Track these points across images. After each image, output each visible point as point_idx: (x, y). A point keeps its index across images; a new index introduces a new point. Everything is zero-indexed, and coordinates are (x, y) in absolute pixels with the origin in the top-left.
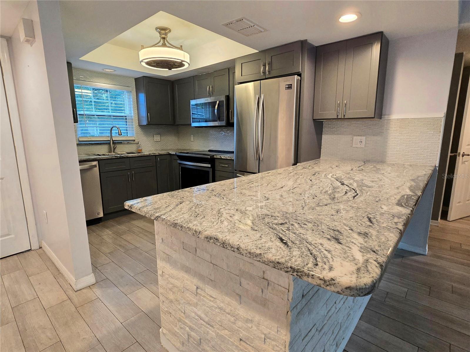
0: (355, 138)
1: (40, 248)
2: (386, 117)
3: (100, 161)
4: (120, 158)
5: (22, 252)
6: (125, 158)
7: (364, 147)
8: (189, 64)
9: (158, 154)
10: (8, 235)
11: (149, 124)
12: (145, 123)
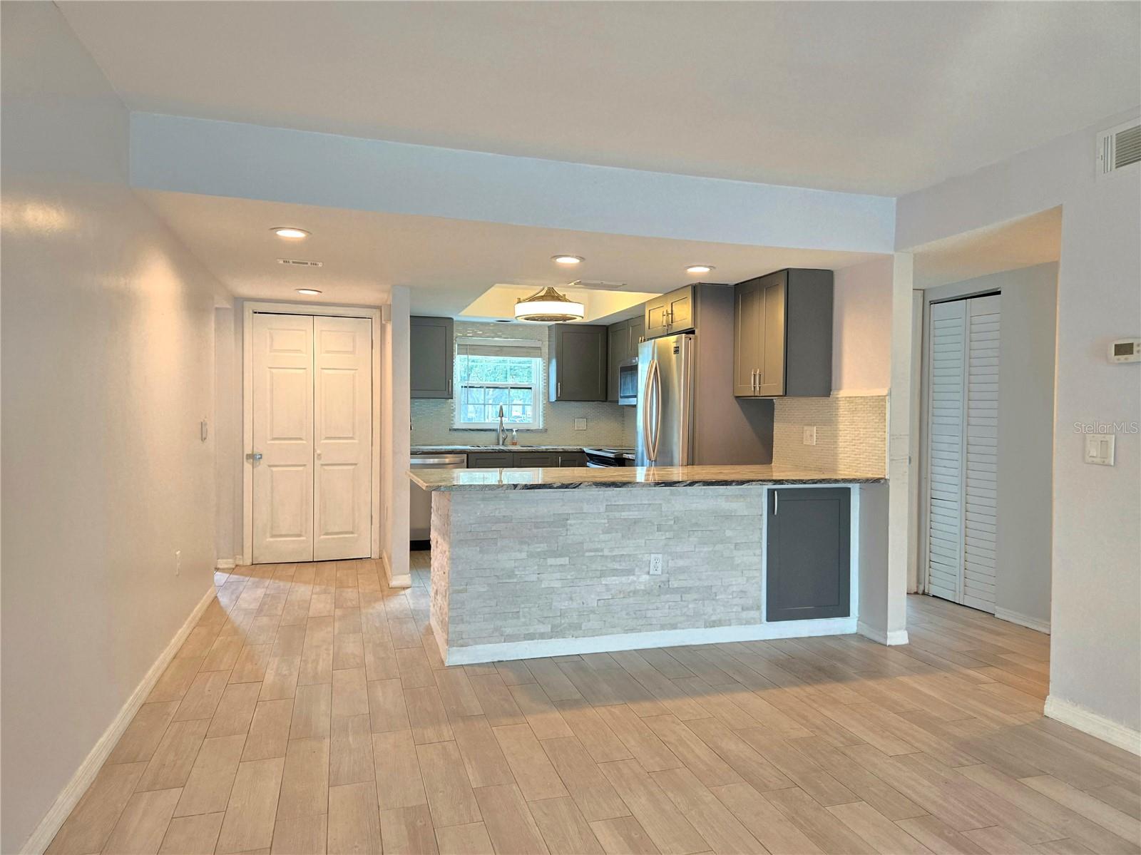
0: (806, 428)
1: (380, 558)
2: (835, 393)
3: (470, 455)
4: (499, 452)
5: (361, 559)
6: (506, 452)
7: (815, 443)
8: (582, 317)
9: (561, 450)
10: (352, 533)
11: (558, 399)
12: (553, 398)
